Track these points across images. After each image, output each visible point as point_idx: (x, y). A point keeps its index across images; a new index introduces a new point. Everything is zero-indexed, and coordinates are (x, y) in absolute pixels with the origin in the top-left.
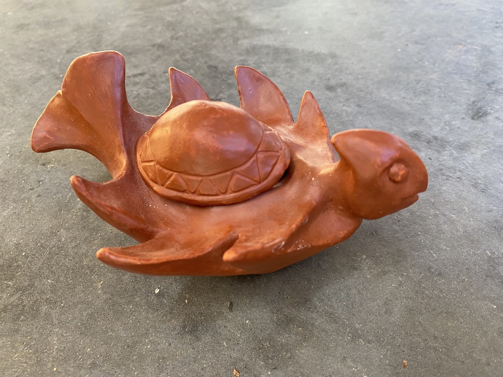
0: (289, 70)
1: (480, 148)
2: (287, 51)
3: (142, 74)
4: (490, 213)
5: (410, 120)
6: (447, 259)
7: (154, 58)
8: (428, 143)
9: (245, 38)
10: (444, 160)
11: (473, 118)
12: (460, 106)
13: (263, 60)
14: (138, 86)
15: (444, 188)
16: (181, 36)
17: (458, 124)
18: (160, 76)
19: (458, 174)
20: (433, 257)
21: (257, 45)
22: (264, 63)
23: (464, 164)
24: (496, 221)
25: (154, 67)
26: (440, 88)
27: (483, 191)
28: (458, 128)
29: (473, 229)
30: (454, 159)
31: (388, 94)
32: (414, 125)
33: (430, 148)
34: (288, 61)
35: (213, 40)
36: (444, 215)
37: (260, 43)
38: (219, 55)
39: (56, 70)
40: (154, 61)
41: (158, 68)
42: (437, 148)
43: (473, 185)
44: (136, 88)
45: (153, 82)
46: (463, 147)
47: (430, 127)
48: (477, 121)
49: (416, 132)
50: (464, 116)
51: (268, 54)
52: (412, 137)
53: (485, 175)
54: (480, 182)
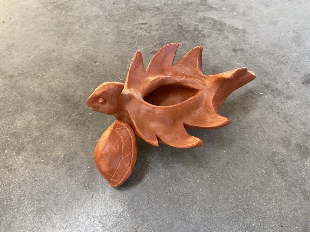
0: (217, 35)
1: (298, 100)
2: (221, 24)
3: (145, 24)
4: (285, 133)
5: (269, 77)
6: (254, 147)
7: (153, 15)
8: (272, 91)
9: (202, 11)
10: (276, 102)
11: (303, 83)
12: (300, 75)
13: (206, 27)
14: (142, 30)
15: (269, 116)
16: (169, 4)
17: (293, 85)
18: (154, 26)
19: (279, 110)
20: (248, 145)
21: (206, 17)
22: (206, 29)
23: (285, 106)
24: (286, 137)
25: (152, 21)
26: (294, 62)
27: (287, 122)
28: (292, 87)
29: (273, 138)
30: (281, 102)
31: (264, 60)
32: (269, 80)
33: (271, 94)
34: (219, 30)
35: (185, 9)
36: (262, 128)
37: (208, 16)
38: (185, 19)
39: (107, 14)
40: (153, 17)
41: (154, 21)
42: (275, 95)
43: (284, 118)
44: (141, 31)
45: (150, 30)
46: (289, 98)
47: (277, 83)
48: (304, 86)
49: (268, 84)
50: (299, 81)
51: (210, 23)
52: (265, 86)
53: (293, 115)
54: (288, 117)
